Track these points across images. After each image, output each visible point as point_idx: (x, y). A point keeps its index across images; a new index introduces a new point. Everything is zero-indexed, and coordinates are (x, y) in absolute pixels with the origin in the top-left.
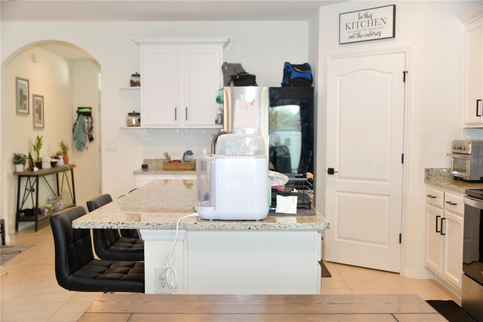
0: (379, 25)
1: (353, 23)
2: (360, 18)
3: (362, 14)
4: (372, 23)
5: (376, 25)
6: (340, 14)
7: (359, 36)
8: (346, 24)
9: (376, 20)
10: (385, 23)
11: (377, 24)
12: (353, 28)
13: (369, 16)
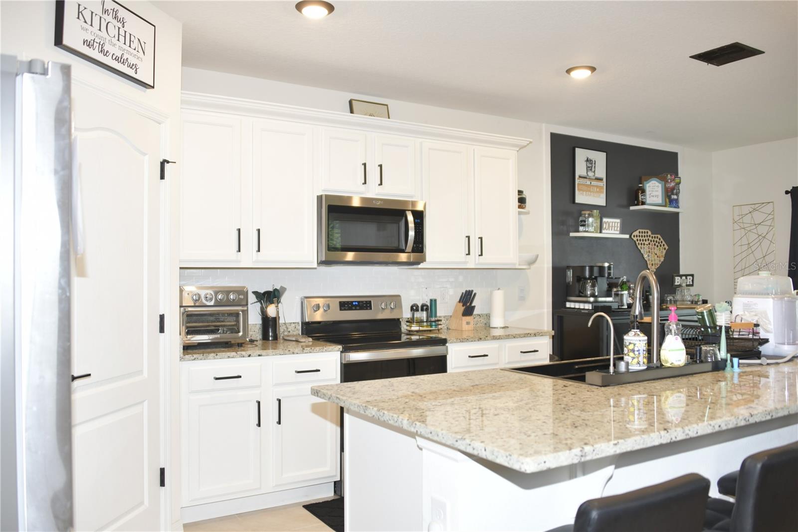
0: (135, 49)
1: (92, 13)
2: (105, 11)
3: (108, 5)
5: (130, 46)
7: (103, 52)
8: (79, 6)
9: (130, 35)
10: (144, 53)
12: (91, 25)
13: (120, 20)
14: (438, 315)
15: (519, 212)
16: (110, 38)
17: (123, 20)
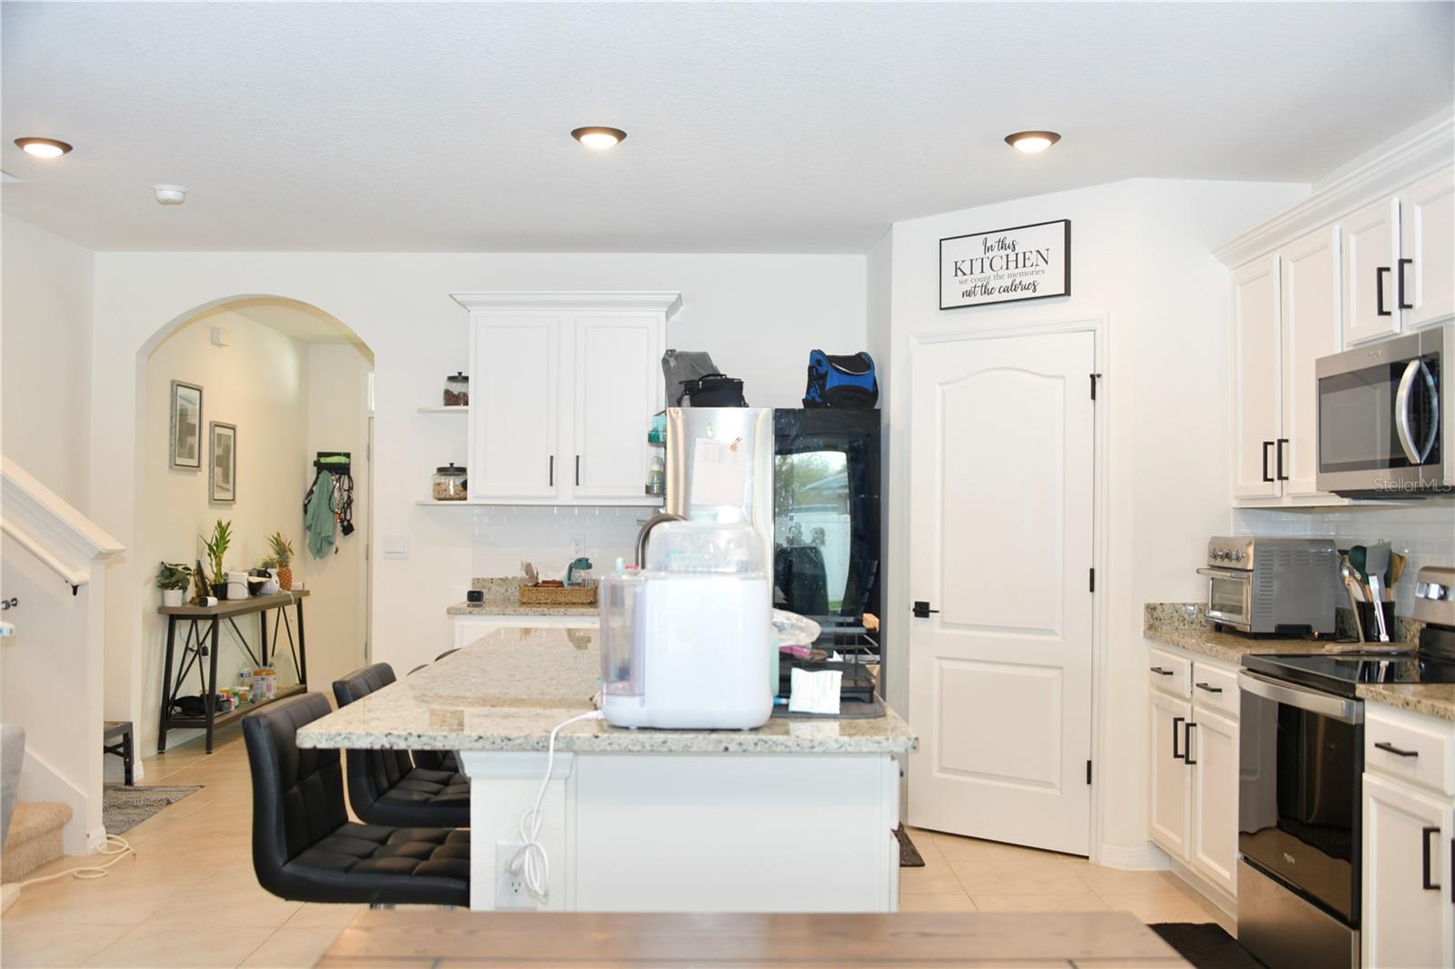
2: (988, 249)
3: (992, 239)
4: (1017, 260)
5: (1024, 266)
6: (941, 240)
7: (987, 291)
8: (956, 263)
9: (1024, 253)
10: (1047, 262)
11: (1028, 263)
12: (972, 273)
13: (1009, 247)
16: (995, 273)
17: (1012, 244)
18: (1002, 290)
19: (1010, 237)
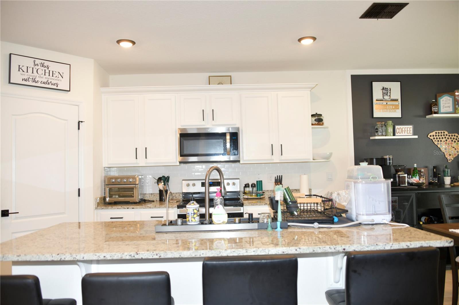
0: (56, 77)
1: (27, 67)
2: (35, 65)
3: (38, 62)
4: (49, 73)
5: (53, 76)
6: (10, 54)
7: (35, 81)
8: (19, 66)
9: (53, 71)
10: (62, 77)
12: (27, 72)
13: (46, 67)
14: (263, 190)
15: (312, 127)
16: (39, 75)
17: (48, 66)
18: (42, 83)
19: (46, 63)
